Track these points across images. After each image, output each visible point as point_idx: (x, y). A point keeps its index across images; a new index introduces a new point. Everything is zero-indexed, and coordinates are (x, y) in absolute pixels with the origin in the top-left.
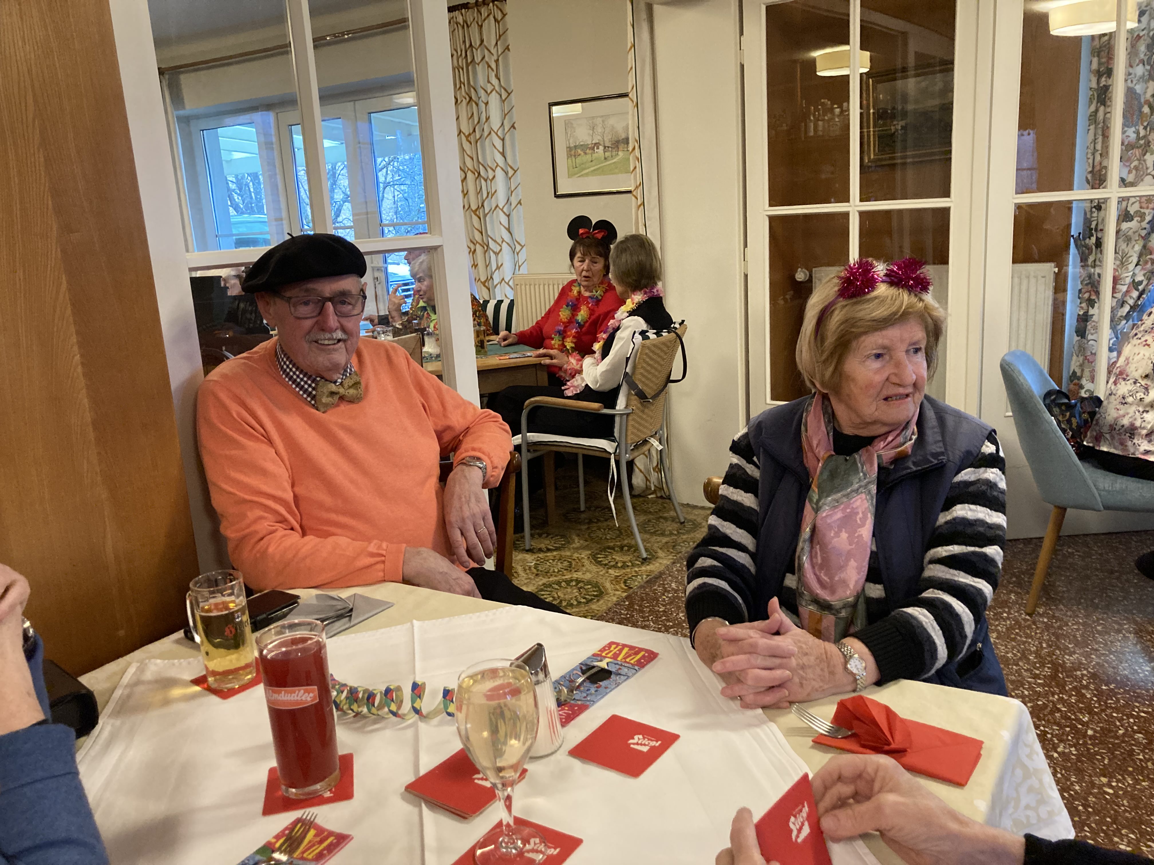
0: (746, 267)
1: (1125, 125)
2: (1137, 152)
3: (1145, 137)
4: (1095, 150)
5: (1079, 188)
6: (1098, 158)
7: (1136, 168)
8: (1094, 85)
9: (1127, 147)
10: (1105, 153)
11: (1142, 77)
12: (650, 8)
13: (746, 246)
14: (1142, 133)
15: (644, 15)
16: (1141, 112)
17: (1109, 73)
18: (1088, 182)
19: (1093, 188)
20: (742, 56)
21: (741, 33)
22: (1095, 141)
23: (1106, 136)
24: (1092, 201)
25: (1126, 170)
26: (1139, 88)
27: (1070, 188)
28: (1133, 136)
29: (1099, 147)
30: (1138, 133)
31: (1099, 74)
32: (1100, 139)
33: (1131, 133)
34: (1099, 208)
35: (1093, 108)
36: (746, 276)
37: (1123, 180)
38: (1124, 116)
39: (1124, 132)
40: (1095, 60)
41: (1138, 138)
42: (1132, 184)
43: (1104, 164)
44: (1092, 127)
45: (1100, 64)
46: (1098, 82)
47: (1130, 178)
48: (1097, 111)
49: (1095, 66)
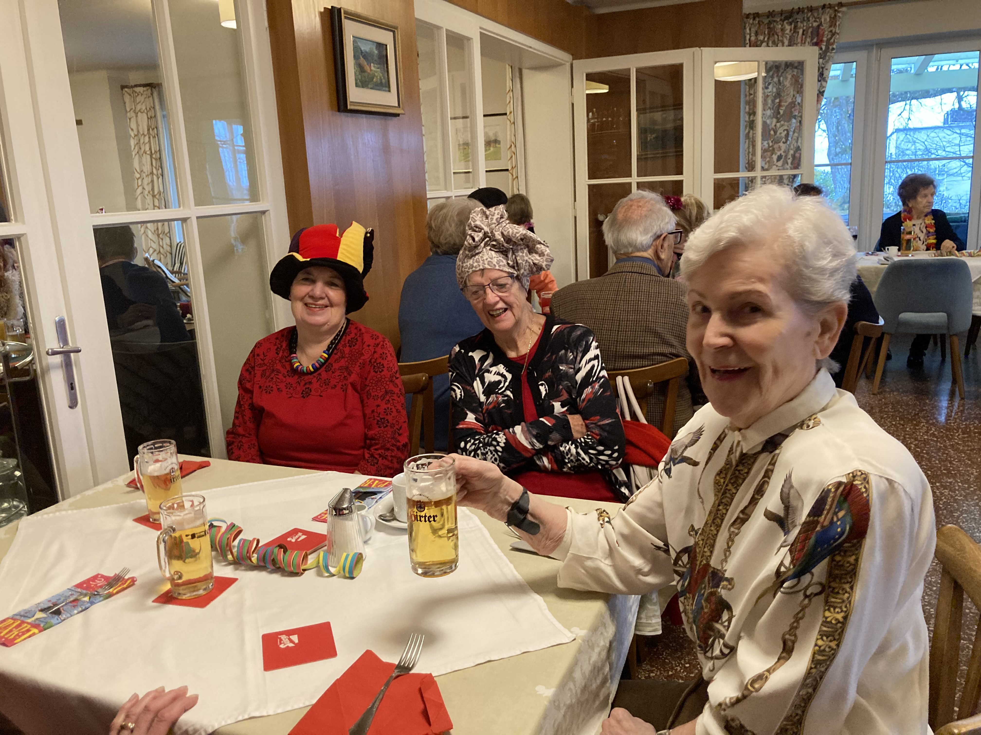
0: (576, 212)
1: (763, 140)
2: (769, 154)
3: (772, 146)
4: (749, 152)
5: (743, 171)
6: (751, 156)
7: (769, 162)
8: (747, 119)
9: (764, 151)
10: (754, 154)
11: (770, 116)
12: (520, 71)
13: (575, 201)
14: (771, 144)
15: (518, 74)
16: (770, 134)
17: (754, 113)
18: (746, 168)
19: (749, 171)
20: (573, 98)
21: (572, 87)
22: (749, 148)
23: (754, 146)
24: (748, 177)
25: (764, 163)
26: (768, 122)
27: (738, 171)
28: (767, 146)
29: (751, 150)
30: (768, 144)
31: (750, 115)
32: (751, 147)
33: (765, 143)
34: (752, 181)
35: (747, 131)
36: (575, 218)
37: (762, 167)
38: (762, 136)
39: (762, 143)
40: (747, 107)
41: (769, 147)
42: (767, 170)
43: (754, 159)
44: (747, 141)
45: (750, 109)
46: (749, 118)
47: (766, 167)
48: (749, 132)
49: (747, 110)
